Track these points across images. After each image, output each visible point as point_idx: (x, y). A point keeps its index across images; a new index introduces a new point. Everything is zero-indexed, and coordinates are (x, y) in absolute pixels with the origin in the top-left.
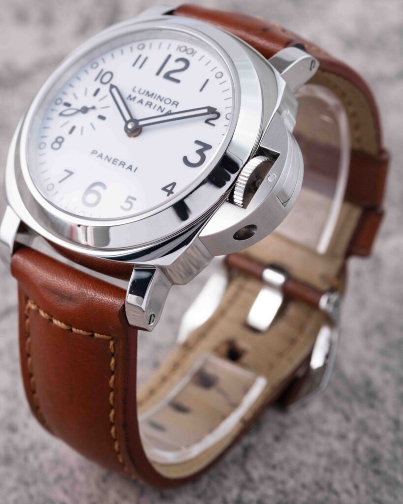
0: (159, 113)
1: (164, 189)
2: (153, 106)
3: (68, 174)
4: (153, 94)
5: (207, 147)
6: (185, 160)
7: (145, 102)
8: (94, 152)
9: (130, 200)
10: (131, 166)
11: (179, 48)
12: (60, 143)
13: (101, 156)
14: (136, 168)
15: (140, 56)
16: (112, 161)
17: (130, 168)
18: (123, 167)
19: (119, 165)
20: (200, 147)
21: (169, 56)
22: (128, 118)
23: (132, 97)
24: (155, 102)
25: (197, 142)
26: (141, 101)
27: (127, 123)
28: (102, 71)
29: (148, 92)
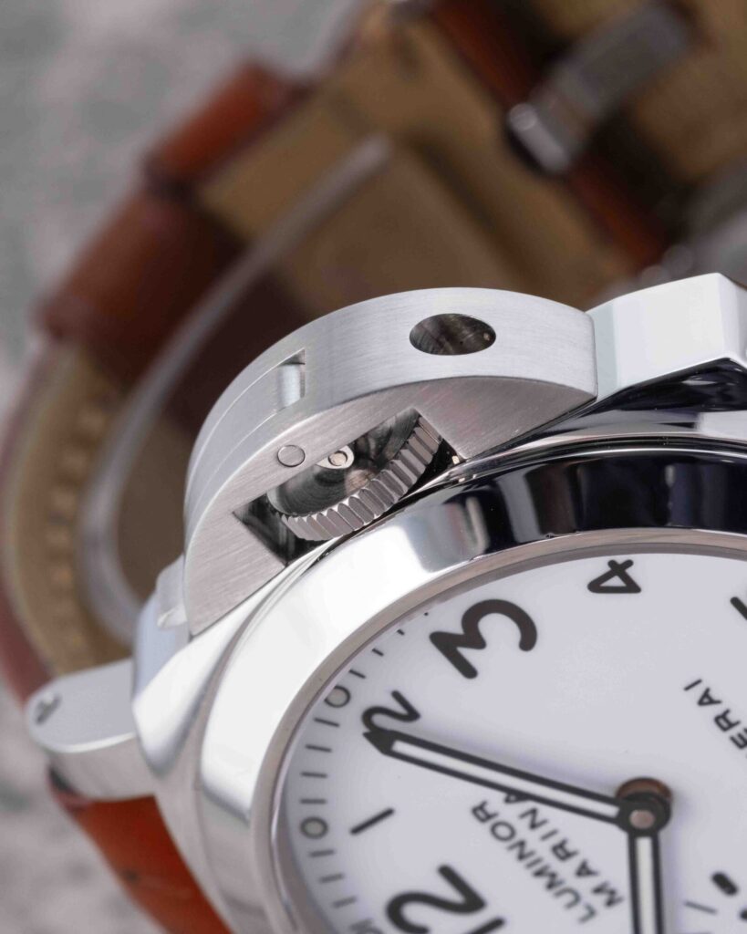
0: (545, 811)
1: (632, 587)
2: (555, 840)
4: (539, 874)
5: (445, 643)
6: (528, 638)
7: (573, 864)
10: (701, 703)
14: (688, 688)
17: (706, 699)
18: (727, 712)
19: (737, 723)
20: (469, 654)
22: (644, 845)
23: (603, 898)
24: (542, 850)
25: (469, 671)
26: (584, 871)
27: (653, 833)
29: (550, 886)
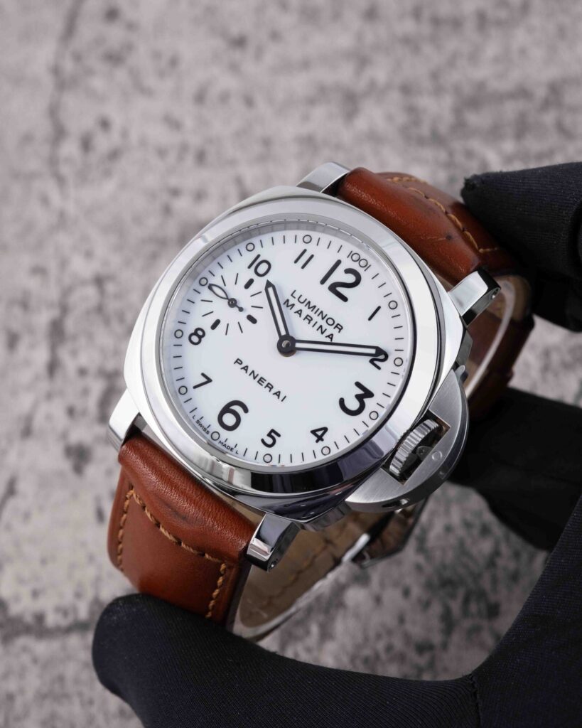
1: (314, 432)
2: (312, 323)
3: (205, 380)
4: (315, 307)
5: (369, 394)
6: (342, 402)
7: (304, 315)
8: (238, 361)
9: (273, 434)
10: (279, 392)
11: (351, 255)
12: (200, 338)
13: (246, 368)
14: (285, 397)
15: (305, 251)
16: (258, 378)
17: (278, 394)
19: (265, 387)
20: (360, 392)
21: (339, 263)
22: (283, 333)
23: (290, 303)
24: (315, 317)
25: (358, 384)
26: (299, 312)
27: (282, 338)
28: (259, 256)
29: (309, 302)
